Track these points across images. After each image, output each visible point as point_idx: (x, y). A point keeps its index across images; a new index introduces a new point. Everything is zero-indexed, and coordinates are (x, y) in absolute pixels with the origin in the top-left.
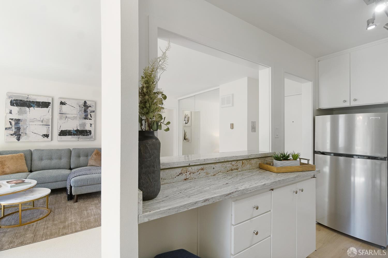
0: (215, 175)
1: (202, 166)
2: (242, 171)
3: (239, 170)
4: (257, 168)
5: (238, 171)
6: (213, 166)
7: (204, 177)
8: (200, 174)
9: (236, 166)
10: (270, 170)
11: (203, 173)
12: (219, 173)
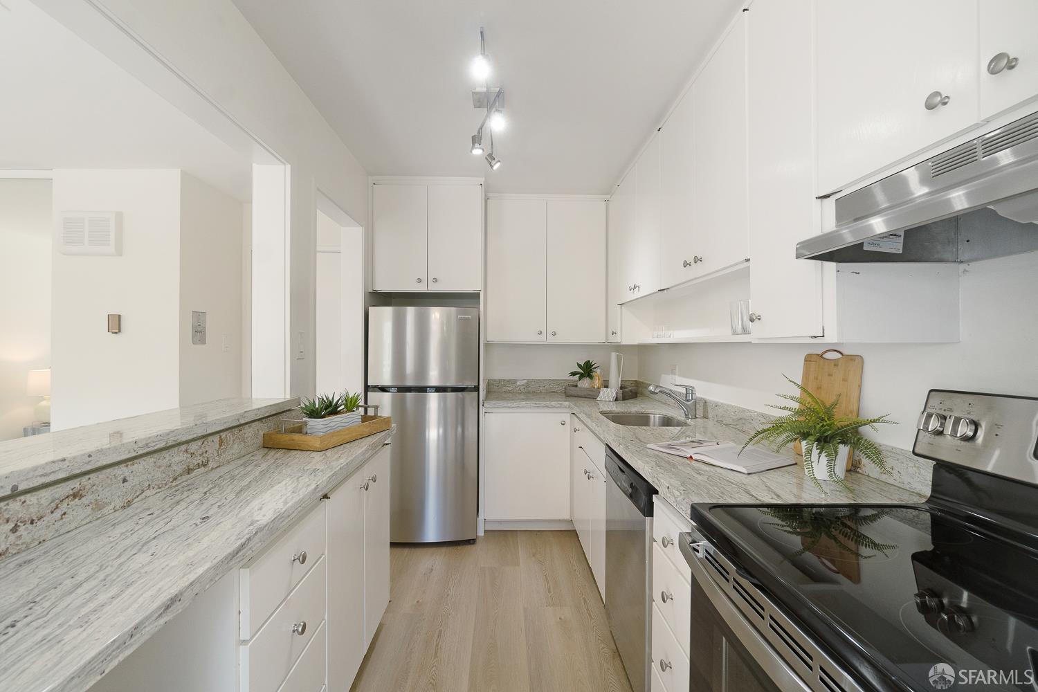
0: (129, 504)
1: (75, 484)
2: (219, 466)
3: (211, 465)
4: (258, 450)
5: (206, 470)
6: (122, 471)
7: (83, 522)
8: (66, 519)
9: (201, 455)
10: (299, 446)
11: (78, 512)
12: (143, 491)
